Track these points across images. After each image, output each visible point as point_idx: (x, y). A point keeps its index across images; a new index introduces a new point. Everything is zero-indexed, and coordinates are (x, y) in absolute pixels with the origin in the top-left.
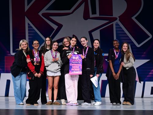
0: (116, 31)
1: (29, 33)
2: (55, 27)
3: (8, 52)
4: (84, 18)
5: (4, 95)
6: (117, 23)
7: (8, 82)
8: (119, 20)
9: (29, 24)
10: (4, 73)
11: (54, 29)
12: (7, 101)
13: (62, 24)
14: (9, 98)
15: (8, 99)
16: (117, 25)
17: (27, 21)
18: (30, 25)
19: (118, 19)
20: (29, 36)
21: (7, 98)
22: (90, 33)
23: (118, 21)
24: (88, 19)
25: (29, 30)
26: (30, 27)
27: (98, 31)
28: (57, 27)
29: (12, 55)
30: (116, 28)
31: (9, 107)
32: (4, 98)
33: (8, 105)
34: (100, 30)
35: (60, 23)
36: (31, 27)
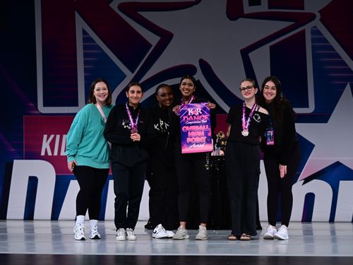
0: (314, 48)
1: (85, 55)
2: (153, 39)
3: (32, 104)
4: (228, 17)
5: (23, 217)
6: (315, 27)
7: (33, 182)
8: (320, 20)
9: (84, 32)
10: (23, 159)
11: (151, 46)
12: (30, 231)
13: (172, 32)
14: (35, 224)
15: (33, 226)
16: (315, 32)
17: (81, 24)
18: (88, 35)
19: (318, 16)
20: (86, 63)
21: (29, 223)
22: (245, 53)
23: (317, 23)
24: (240, 19)
25: (85, 48)
26: (87, 39)
27: (266, 49)
28: (159, 38)
29: (42, 112)
30: (313, 40)
31: (34, 248)
32: (22, 224)
33: (33, 244)
34: (271, 47)
35: (166, 29)
36: (91, 40)
